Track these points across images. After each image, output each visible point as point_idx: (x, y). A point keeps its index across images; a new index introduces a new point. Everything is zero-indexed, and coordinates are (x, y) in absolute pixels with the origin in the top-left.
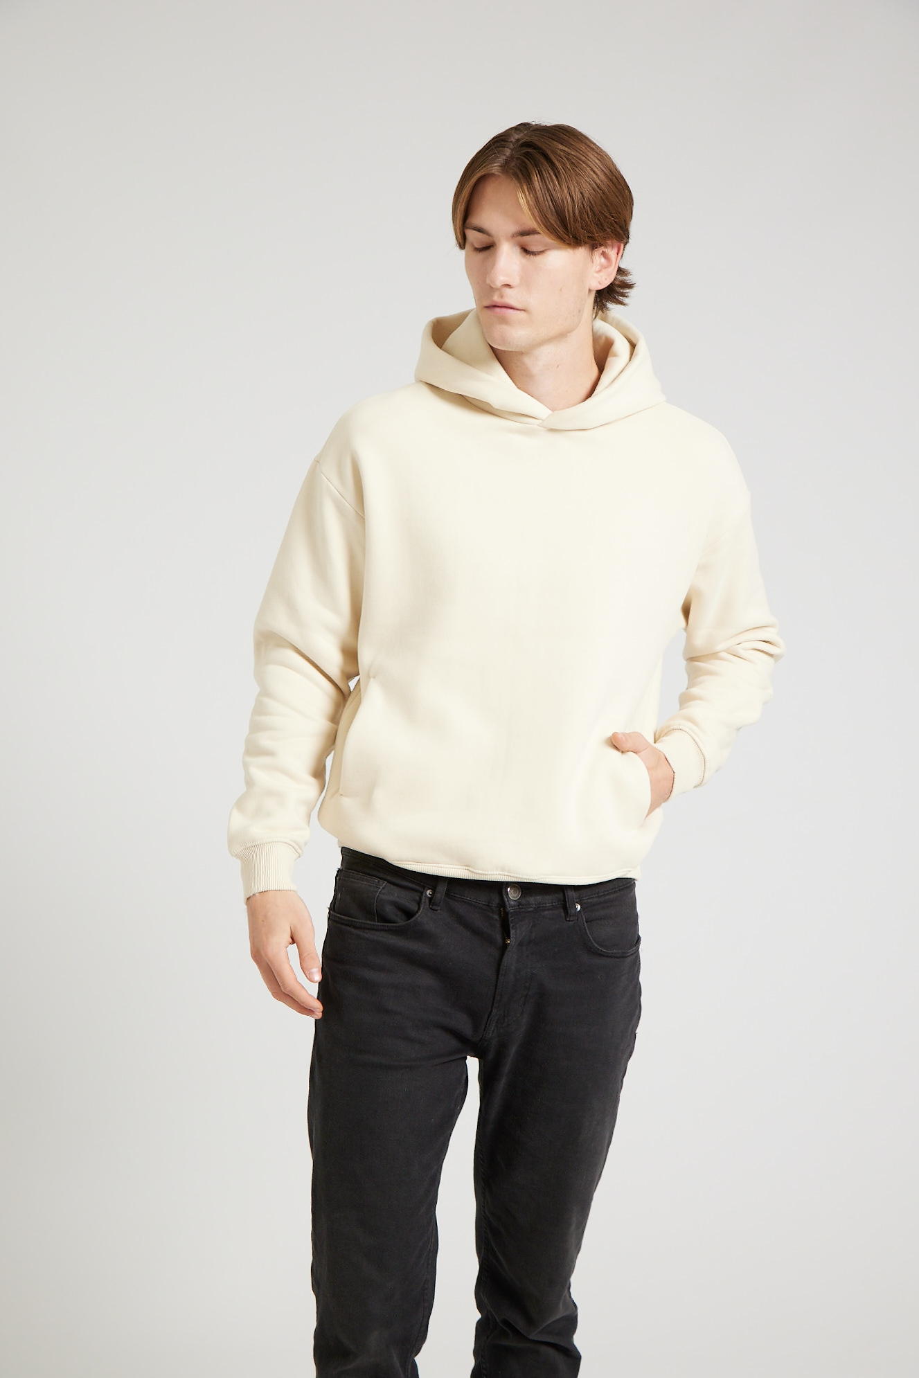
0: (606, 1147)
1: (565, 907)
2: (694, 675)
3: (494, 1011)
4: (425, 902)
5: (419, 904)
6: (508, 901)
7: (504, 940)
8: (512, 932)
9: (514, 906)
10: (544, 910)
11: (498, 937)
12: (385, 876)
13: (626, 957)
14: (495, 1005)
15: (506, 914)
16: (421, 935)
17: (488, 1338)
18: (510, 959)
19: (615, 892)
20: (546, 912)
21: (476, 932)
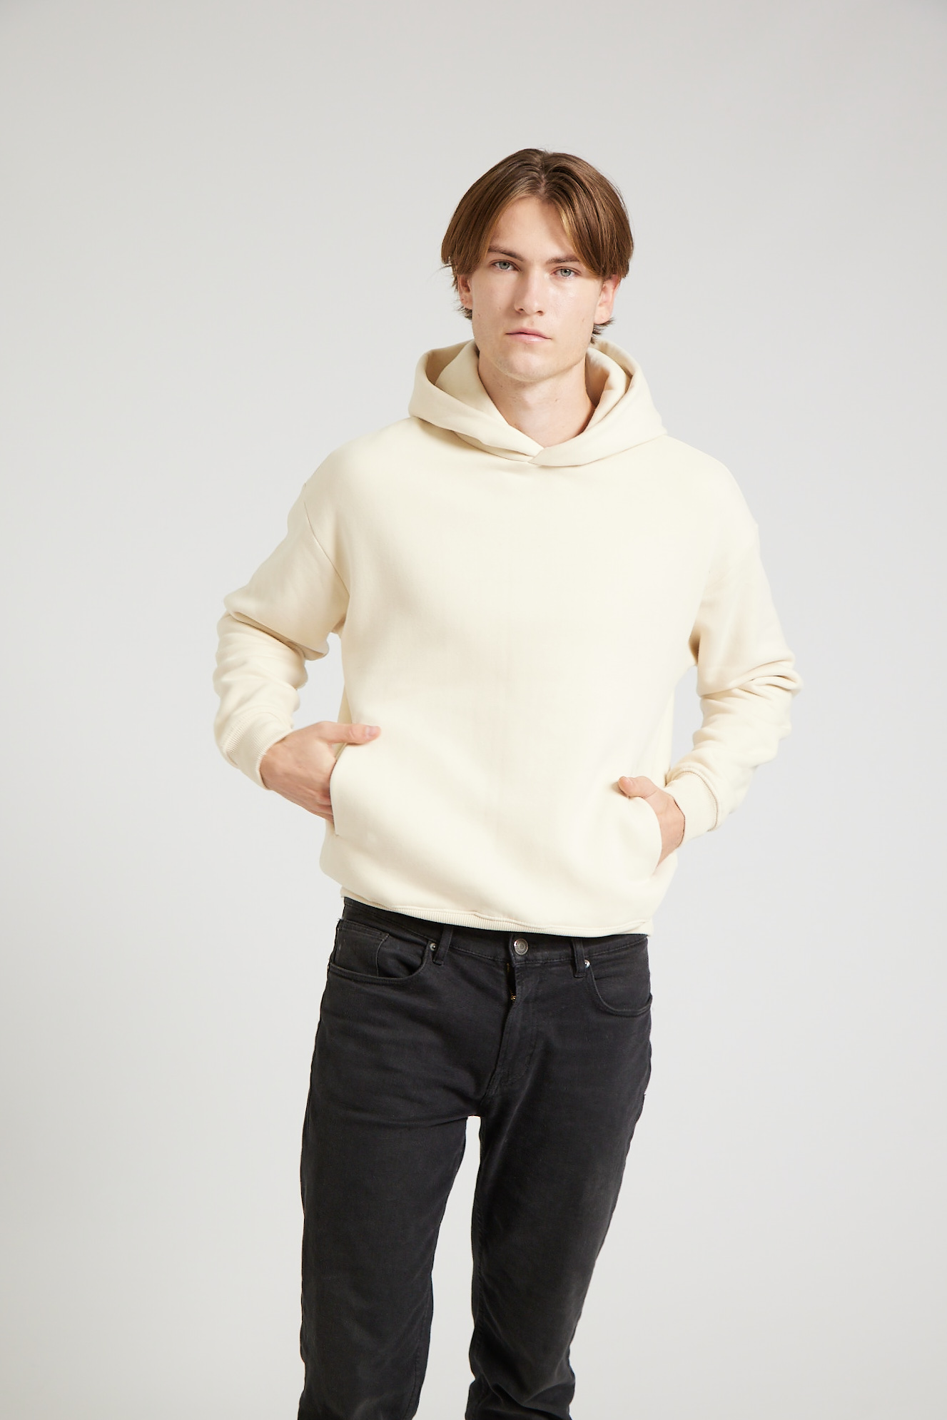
0: (610, 1212)
1: (573, 962)
2: (709, 713)
3: (498, 1070)
4: (428, 956)
5: (422, 957)
6: (514, 955)
7: (510, 996)
8: (518, 988)
9: (520, 961)
10: (551, 966)
11: (504, 994)
12: (387, 929)
13: (635, 1016)
14: (499, 1063)
15: (512, 969)
16: (424, 990)
17: (479, 1403)
18: (516, 1015)
19: (627, 949)
20: (554, 969)
21: (481, 988)
